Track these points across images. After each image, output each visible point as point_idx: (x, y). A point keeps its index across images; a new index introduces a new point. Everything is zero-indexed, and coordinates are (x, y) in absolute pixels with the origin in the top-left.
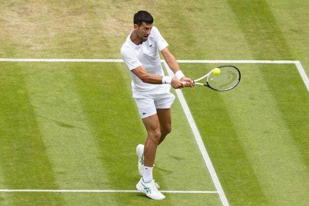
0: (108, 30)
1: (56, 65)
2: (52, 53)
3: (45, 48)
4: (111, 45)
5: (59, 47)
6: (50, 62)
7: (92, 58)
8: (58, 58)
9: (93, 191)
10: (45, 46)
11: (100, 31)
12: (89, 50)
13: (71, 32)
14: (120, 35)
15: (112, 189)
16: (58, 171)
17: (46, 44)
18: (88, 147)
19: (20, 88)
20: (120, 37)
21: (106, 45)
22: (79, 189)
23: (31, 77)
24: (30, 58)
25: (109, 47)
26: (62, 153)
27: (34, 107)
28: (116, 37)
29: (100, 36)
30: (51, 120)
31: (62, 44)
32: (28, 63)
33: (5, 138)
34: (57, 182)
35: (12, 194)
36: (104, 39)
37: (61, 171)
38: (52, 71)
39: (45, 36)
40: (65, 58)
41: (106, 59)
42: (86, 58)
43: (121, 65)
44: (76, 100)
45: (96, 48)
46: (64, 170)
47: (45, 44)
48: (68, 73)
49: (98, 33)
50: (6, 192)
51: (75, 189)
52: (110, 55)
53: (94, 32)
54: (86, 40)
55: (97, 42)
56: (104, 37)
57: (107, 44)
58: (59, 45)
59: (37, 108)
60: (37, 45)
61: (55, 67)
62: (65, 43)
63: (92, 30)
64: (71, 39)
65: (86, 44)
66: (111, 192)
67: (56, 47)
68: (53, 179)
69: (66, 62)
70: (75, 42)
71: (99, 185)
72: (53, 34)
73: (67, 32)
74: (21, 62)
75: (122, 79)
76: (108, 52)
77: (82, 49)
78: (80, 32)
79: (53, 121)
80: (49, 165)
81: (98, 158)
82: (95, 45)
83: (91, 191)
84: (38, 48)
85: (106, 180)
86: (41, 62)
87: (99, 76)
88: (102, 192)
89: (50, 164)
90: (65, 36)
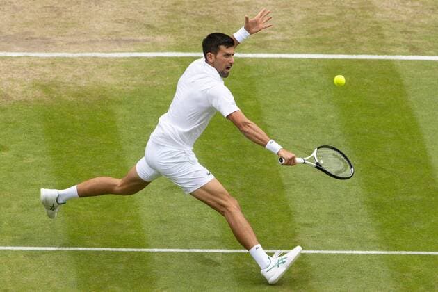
0: (383, 11)
1: (303, 64)
2: (297, 46)
3: (287, 37)
4: (386, 33)
5: (308, 36)
6: (295, 59)
7: (357, 54)
8: (307, 53)
9: (355, 252)
10: (287, 35)
11: (370, 14)
12: (353, 40)
13: (328, 14)
14: (400, 19)
15: (382, 249)
16: (302, 222)
17: (290, 32)
18: (348, 187)
19: (249, 98)
20: (400, 21)
21: (379, 34)
22: (333, 249)
23: (265, 80)
24: (264, 53)
25: (383, 36)
26: (308, 195)
27: (269, 126)
28: (395, 22)
29: (369, 20)
30: (293, 145)
31: (313, 32)
32: (261, 59)
33: (225, 172)
34: (300, 238)
35: (233, 257)
36: (375, 25)
37: (307, 222)
38: (298, 72)
39: (288, 20)
40: (316, 52)
41: (378, 55)
42: (349, 53)
43: (400, 64)
44: (332, 116)
45: (364, 38)
46: (311, 221)
47: (288, 32)
48: (322, 76)
49: (367, 17)
50: (223, 253)
51: (326, 250)
52: (384, 49)
53: (361, 14)
54: (349, 26)
55: (365, 29)
56: (376, 23)
57: (382, 32)
58: (308, 34)
59: (273, 127)
60: (276, 33)
61: (302, 66)
62: (318, 30)
63: (359, 11)
64: (327, 25)
65: (350, 33)
66: (380, 255)
67: (304, 37)
68: (295, 235)
69: (319, 60)
70: (333, 29)
71: (363, 244)
72: (300, 17)
73: (321, 13)
74: (252, 58)
75: (401, 85)
76: (382, 44)
77: (343, 39)
78: (340, 14)
79: (298, 147)
80: (288, 213)
81: (364, 203)
82: (362, 34)
83: (350, 252)
84: (277, 38)
85: (373, 237)
86: (281, 59)
87: (367, 80)
88: (368, 255)
89: (291, 212)
90: (317, 20)
